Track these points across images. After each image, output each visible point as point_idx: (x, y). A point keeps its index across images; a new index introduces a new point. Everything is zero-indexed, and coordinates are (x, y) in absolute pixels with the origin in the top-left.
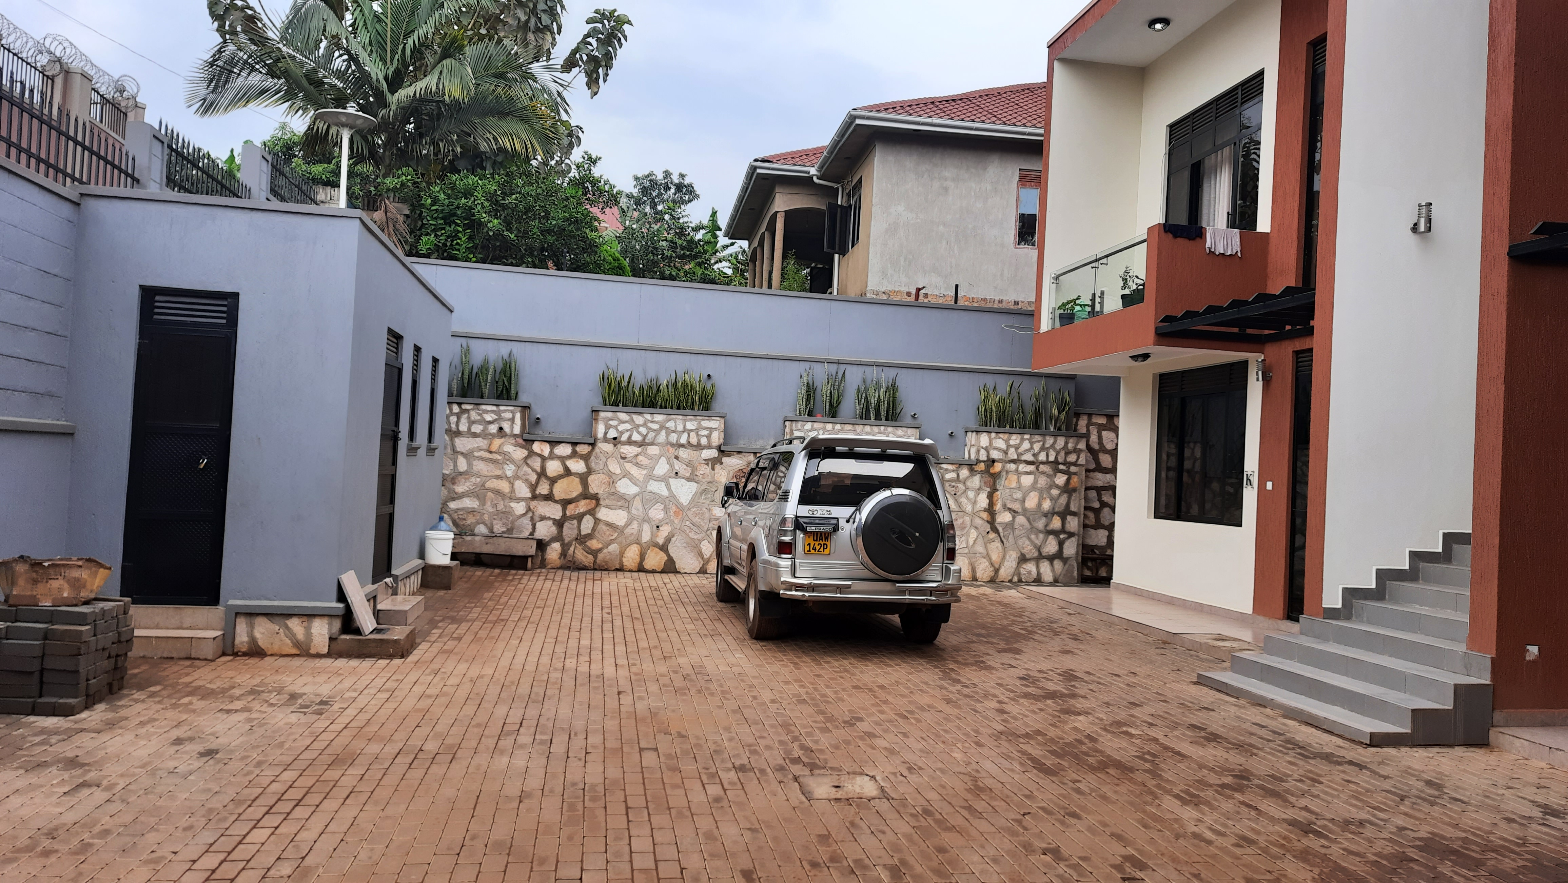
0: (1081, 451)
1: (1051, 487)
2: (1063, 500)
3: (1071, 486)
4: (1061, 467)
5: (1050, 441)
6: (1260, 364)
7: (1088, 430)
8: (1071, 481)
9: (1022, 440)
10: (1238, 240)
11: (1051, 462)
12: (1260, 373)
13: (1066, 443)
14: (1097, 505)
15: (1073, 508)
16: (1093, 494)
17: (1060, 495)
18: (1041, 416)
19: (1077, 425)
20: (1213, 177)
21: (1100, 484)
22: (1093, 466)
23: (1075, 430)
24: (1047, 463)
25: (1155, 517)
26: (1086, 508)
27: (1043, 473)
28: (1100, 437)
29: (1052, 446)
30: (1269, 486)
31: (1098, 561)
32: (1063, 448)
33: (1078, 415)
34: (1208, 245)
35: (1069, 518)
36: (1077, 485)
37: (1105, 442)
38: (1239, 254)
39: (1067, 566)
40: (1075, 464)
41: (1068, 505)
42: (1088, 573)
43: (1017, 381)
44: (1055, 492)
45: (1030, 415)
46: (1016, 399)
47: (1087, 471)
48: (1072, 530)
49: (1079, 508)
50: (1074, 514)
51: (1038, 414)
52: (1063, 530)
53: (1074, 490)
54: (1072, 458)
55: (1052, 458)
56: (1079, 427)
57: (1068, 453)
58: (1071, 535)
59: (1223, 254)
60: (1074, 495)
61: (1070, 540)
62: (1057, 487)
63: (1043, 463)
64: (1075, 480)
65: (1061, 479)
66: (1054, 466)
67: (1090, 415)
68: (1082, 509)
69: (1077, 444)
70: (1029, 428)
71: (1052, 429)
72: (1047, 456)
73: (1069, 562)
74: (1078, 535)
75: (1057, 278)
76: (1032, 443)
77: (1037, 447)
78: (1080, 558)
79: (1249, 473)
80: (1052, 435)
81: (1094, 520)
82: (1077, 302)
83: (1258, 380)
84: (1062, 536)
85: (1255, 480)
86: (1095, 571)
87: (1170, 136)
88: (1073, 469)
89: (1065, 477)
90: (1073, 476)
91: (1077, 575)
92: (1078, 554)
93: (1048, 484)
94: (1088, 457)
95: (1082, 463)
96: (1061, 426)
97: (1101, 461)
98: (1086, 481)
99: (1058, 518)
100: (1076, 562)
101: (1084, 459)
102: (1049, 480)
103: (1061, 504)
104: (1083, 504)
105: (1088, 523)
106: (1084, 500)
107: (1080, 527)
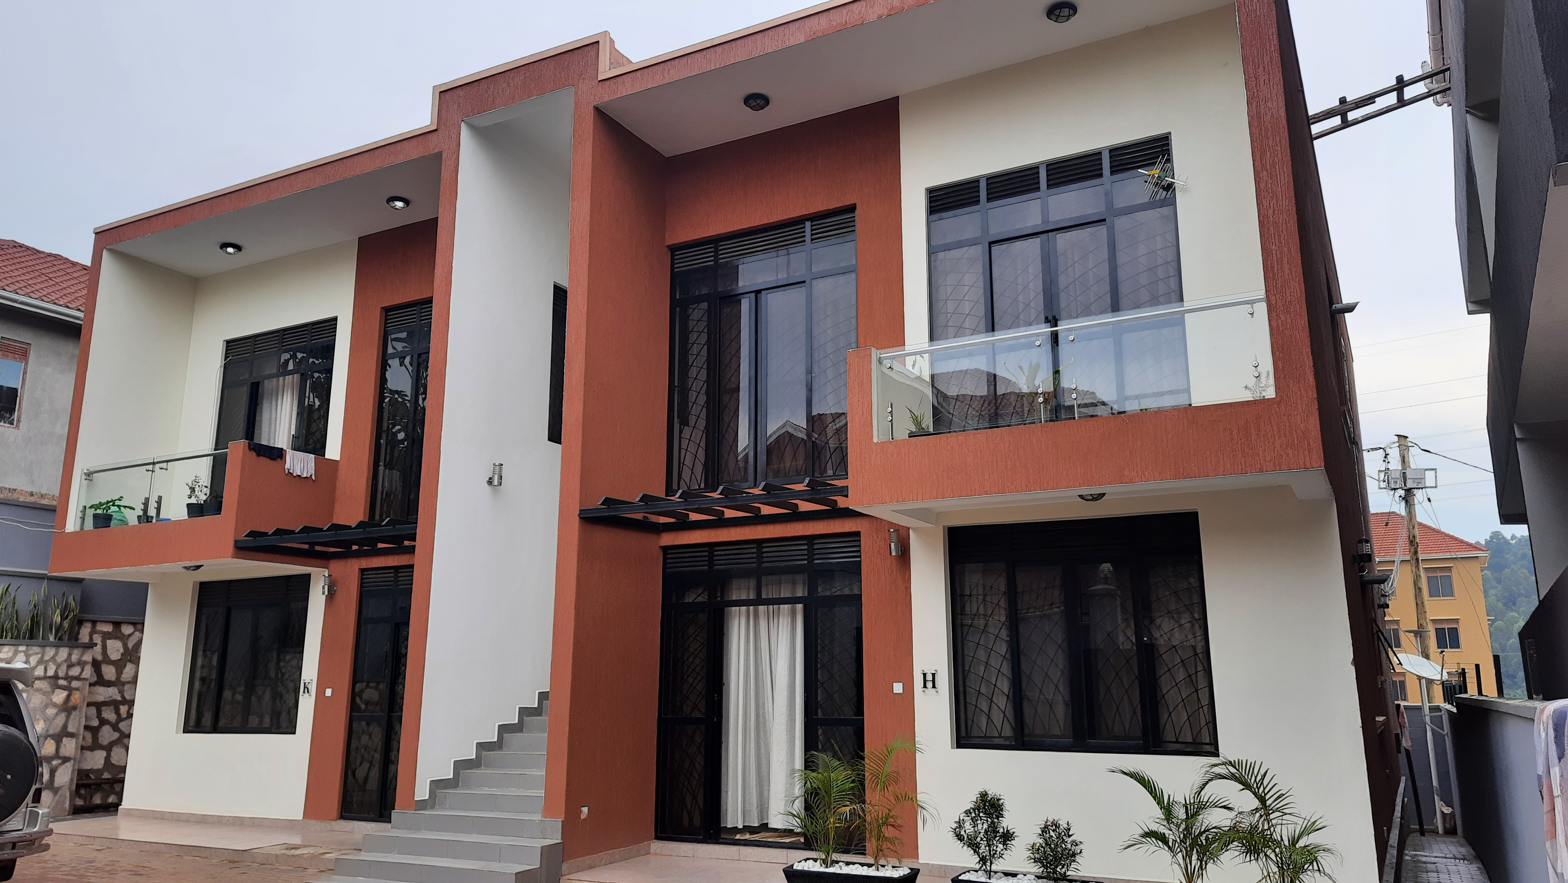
0: (86, 663)
1: (46, 706)
2: (61, 720)
3: (71, 704)
4: (62, 682)
5: (50, 652)
6: (327, 579)
7: (91, 639)
8: (72, 698)
9: (16, 653)
10: (313, 464)
11: (49, 677)
12: (326, 587)
13: (70, 655)
14: (95, 723)
15: (71, 729)
16: (93, 711)
17: (57, 714)
18: (38, 623)
19: (78, 633)
20: (274, 398)
21: (100, 699)
22: (95, 679)
23: (77, 639)
24: (45, 678)
25: (184, 732)
26: (87, 728)
27: (39, 690)
28: (104, 647)
29: (53, 659)
30: (329, 692)
31: (93, 787)
32: (66, 661)
33: (81, 622)
34: (287, 466)
35: (65, 740)
36: (78, 701)
37: (109, 652)
38: (313, 477)
39: (57, 797)
40: (77, 678)
41: (65, 726)
42: (80, 802)
43: (15, 583)
44: (51, 711)
45: (26, 624)
46: (10, 605)
47: (91, 685)
48: (67, 755)
49: (78, 729)
50: (72, 735)
51: (35, 622)
52: (57, 756)
53: (74, 708)
54: (75, 671)
55: (51, 673)
56: (80, 636)
57: (70, 666)
58: (66, 760)
59: (300, 476)
60: (74, 713)
61: (64, 767)
62: (55, 705)
63: (39, 678)
64: (76, 696)
65: (59, 697)
66: (52, 681)
67: (94, 623)
68: (82, 729)
69: (82, 655)
70: (24, 638)
71: (52, 638)
72: (46, 670)
73: (60, 793)
74: (75, 760)
75: (89, 475)
76: (28, 656)
77: (33, 660)
78: (74, 787)
79: (307, 682)
80: (52, 645)
81: (90, 741)
82: (117, 503)
83: (323, 593)
84: (54, 763)
85: (313, 688)
86: (89, 798)
87: (227, 350)
88: (75, 684)
89: (64, 694)
90: (74, 692)
91: (68, 809)
92: (72, 780)
93: (42, 702)
94: (91, 669)
95: (85, 677)
96: (62, 635)
97: (103, 673)
98: (88, 696)
99: (52, 741)
100: (68, 791)
101: (88, 672)
102: (44, 698)
103: (58, 725)
104: (83, 723)
105: (85, 744)
106: (84, 719)
107: (76, 749)
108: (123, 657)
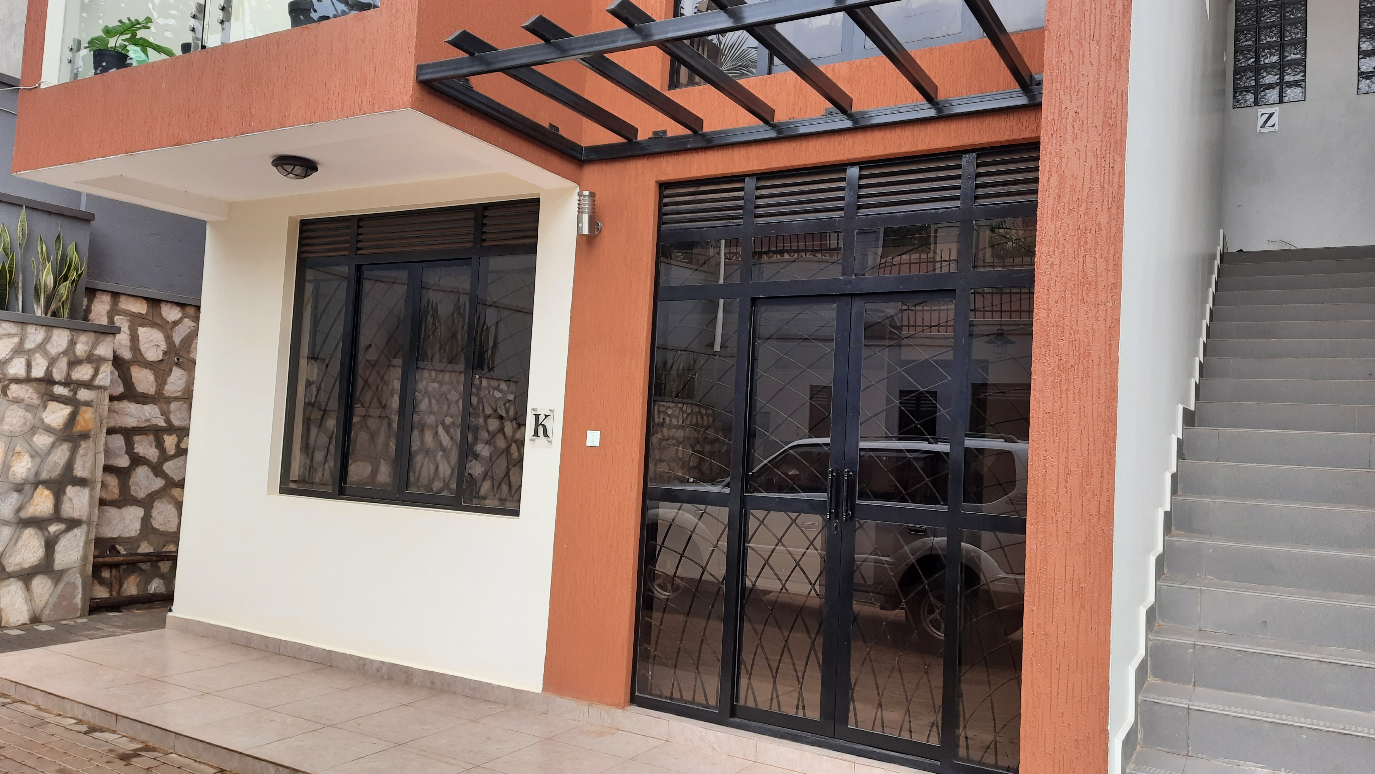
0: (101, 360)
1: (33, 430)
2: (61, 455)
3: (77, 428)
4: (59, 390)
5: (35, 336)
7: (111, 320)
8: (79, 418)
11: (37, 380)
13: (72, 343)
14: (124, 462)
15: (80, 471)
16: (118, 441)
17: (53, 446)
18: (12, 284)
19: (88, 310)
21: (131, 422)
22: (120, 389)
23: (86, 318)
24: (28, 380)
25: (281, 492)
26: (108, 469)
27: (17, 401)
28: (134, 338)
29: (41, 347)
30: (593, 438)
31: (123, 567)
32: (65, 353)
33: (92, 292)
35: (71, 491)
36: (91, 425)
37: (143, 347)
39: (60, 587)
40: (88, 385)
41: (69, 466)
42: (102, 593)
44: (43, 440)
47: (112, 398)
48: (76, 515)
49: (93, 471)
50: (82, 482)
51: (6, 279)
52: (56, 516)
53: (85, 436)
54: (83, 373)
55: (38, 371)
56: (92, 316)
57: (74, 363)
58: (73, 524)
60: (84, 445)
61: (70, 535)
62: (49, 430)
63: (17, 381)
64: (86, 416)
65: (57, 415)
66: (42, 387)
67: (115, 295)
68: (100, 471)
69: (94, 346)
71: (39, 312)
72: (29, 366)
73: (65, 579)
74: (89, 523)
77: (4, 347)
78: (90, 568)
80: (39, 324)
81: (116, 491)
84: (53, 528)
85: (556, 426)
86: (116, 585)
88: (83, 394)
89: (65, 411)
90: (83, 409)
91: (80, 606)
92: (85, 558)
93: (25, 424)
94: (112, 373)
95: (102, 384)
96: (58, 309)
97: (134, 380)
98: (109, 417)
99: (47, 492)
100: (78, 576)
101: (106, 375)
102: (29, 416)
103: (55, 463)
104: (101, 461)
105: (105, 496)
106: (103, 456)
107: (91, 505)
108: (166, 357)
